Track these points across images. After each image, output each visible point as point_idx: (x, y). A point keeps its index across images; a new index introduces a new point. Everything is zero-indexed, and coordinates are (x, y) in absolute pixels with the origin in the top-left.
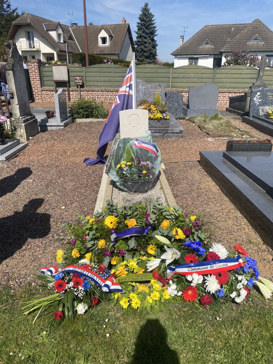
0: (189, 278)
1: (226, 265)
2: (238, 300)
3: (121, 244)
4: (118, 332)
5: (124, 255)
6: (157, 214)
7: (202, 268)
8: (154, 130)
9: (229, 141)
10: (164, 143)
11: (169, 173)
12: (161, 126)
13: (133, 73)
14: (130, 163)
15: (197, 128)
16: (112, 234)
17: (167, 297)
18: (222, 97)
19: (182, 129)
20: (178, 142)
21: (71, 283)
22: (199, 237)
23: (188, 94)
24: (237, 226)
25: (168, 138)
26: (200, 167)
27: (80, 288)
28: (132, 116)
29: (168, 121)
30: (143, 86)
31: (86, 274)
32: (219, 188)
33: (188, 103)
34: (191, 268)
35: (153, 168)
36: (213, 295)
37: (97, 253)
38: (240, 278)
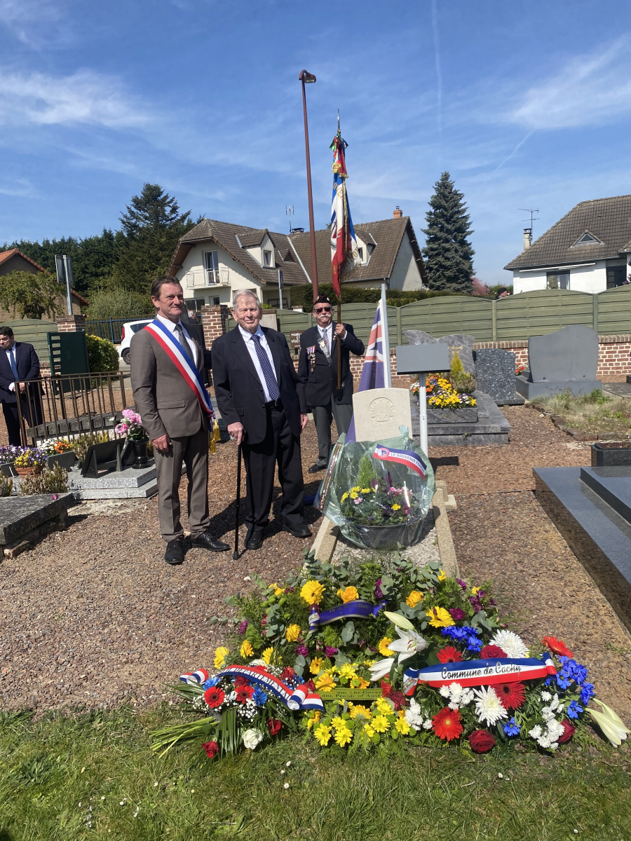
0: (444, 692)
1: (517, 669)
2: (544, 743)
3: (329, 635)
4: (307, 784)
5: (335, 656)
6: (400, 579)
7: (469, 674)
8: (443, 429)
9: (595, 445)
10: (466, 455)
11: (465, 516)
12: (460, 420)
13: (383, 322)
14: (367, 491)
15: (547, 422)
16: (311, 614)
17: (405, 731)
18: (620, 352)
19: (506, 424)
20: (497, 452)
21: (233, 693)
22: (480, 625)
23: (528, 352)
24: (588, 616)
25: (476, 444)
26: (535, 503)
27: (249, 702)
28: (377, 401)
29: (474, 409)
30: (423, 342)
31: (259, 678)
32: (568, 543)
33: (529, 371)
34: (447, 672)
35: (416, 500)
36: (493, 729)
37: (284, 649)
38: (546, 696)
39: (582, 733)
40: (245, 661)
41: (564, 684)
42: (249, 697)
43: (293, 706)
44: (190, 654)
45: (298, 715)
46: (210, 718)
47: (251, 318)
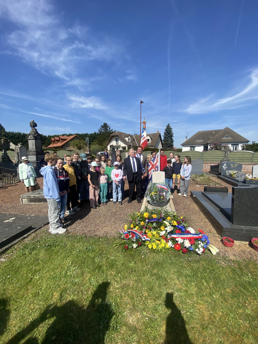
0: (177, 239)
1: (193, 236)
2: (199, 252)
3: (150, 225)
4: (147, 257)
5: (151, 229)
6: (166, 214)
7: (183, 236)
11: (175, 200)
14: (156, 193)
16: (146, 220)
17: (168, 247)
18: (207, 165)
21: (131, 235)
22: (183, 225)
24: (205, 225)
26: (191, 198)
28: (158, 174)
31: (136, 233)
32: (199, 208)
34: (178, 235)
35: (166, 196)
36: (187, 248)
37: (140, 227)
38: (200, 242)
39: (207, 251)
40: (132, 229)
41: (203, 240)
42: (134, 237)
43: (143, 239)
44: (119, 226)
45: (144, 241)
46: (125, 241)
47: (133, 154)
